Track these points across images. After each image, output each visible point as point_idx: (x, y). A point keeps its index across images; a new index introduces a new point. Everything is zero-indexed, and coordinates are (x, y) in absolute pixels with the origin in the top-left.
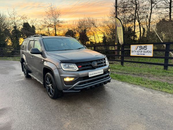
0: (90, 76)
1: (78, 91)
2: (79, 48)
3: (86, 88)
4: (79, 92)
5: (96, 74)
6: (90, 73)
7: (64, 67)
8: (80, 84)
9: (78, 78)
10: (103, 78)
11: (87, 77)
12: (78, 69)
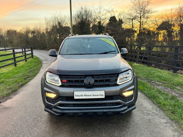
1: (57, 114)
2: (104, 52)
3: (67, 113)
5: (88, 96)
6: (76, 93)
8: (61, 105)
9: (59, 97)
11: (71, 98)
12: (60, 84)
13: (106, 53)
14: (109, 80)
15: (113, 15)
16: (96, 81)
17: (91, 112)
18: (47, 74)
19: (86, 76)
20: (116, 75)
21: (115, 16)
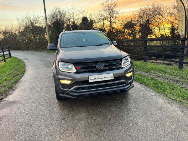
0: (90, 81)
1: (74, 97)
3: (84, 95)
4: (75, 99)
5: (101, 78)
6: (90, 77)
7: (62, 67)
8: (77, 89)
9: (76, 82)
10: (114, 85)
11: (87, 82)
12: (75, 71)
13: (102, 45)
14: (115, 65)
15: (85, 16)
16: (105, 66)
17: (103, 92)
18: (59, 64)
19: (97, 63)
20: (120, 60)
21: (87, 17)
